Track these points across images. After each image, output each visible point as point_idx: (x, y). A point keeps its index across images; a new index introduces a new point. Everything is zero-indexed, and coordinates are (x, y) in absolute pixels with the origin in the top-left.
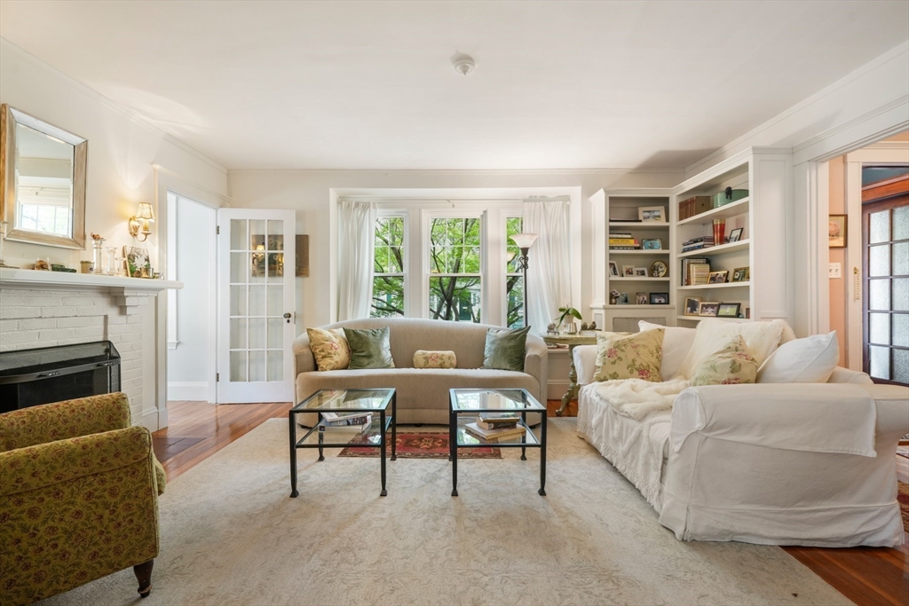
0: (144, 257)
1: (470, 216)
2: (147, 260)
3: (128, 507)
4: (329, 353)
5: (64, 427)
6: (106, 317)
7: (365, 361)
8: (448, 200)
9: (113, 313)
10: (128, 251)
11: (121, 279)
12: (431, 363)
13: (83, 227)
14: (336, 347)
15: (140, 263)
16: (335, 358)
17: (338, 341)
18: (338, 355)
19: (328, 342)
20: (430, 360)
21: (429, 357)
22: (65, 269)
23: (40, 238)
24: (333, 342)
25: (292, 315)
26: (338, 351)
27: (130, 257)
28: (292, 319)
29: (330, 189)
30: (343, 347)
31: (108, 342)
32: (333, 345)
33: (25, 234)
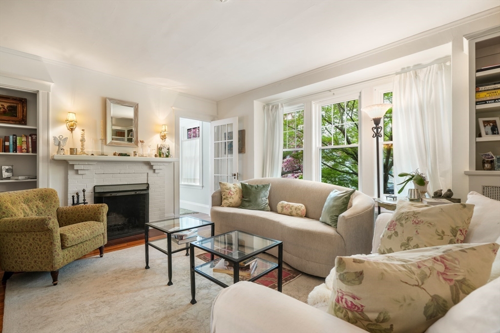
0: (167, 148)
1: (351, 99)
2: (168, 149)
3: (45, 247)
4: (227, 197)
5: (81, 214)
6: (148, 173)
7: (247, 204)
8: (330, 91)
9: (151, 172)
10: (159, 146)
11: (152, 158)
12: (285, 211)
13: (137, 138)
14: (233, 193)
15: (164, 151)
16: (231, 200)
17: (235, 190)
18: (233, 199)
19: (228, 191)
20: (284, 209)
21: (285, 207)
22: (126, 155)
23: (120, 144)
24: (231, 191)
25: (236, 174)
26: (233, 196)
27: (160, 149)
28: (236, 177)
29: (254, 101)
30: (237, 194)
31: (148, 184)
32: (231, 192)
33: (115, 143)
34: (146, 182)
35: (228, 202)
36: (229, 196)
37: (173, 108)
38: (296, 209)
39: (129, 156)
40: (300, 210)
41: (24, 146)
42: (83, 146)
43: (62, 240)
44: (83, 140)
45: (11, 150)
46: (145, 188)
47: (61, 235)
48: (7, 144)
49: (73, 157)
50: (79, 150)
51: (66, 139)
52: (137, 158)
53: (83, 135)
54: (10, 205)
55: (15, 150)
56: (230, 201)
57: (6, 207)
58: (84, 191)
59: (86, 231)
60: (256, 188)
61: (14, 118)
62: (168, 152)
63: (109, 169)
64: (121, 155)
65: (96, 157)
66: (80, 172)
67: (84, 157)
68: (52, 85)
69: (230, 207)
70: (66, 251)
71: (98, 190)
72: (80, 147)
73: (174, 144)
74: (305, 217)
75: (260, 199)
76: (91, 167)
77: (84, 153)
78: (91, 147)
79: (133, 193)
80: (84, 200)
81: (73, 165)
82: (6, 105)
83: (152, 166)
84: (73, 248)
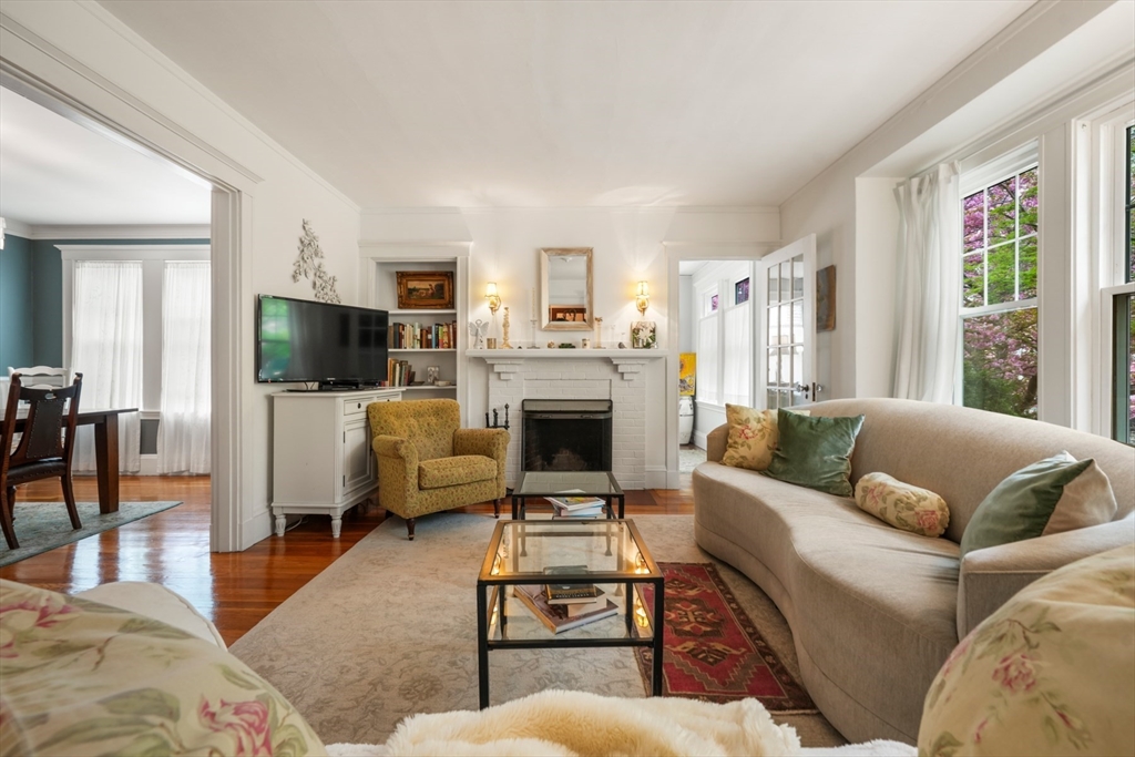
0: (650, 328)
2: (653, 331)
4: (735, 443)
6: (610, 380)
7: (781, 467)
9: (616, 378)
10: (634, 327)
11: (615, 351)
13: (591, 314)
14: (751, 435)
15: (644, 335)
16: (743, 451)
17: (759, 426)
18: (749, 447)
19: (739, 427)
20: (869, 497)
21: (872, 490)
22: (570, 346)
23: (563, 327)
24: (747, 427)
25: (811, 386)
26: (751, 441)
27: (635, 332)
28: (810, 393)
29: (857, 179)
30: (763, 436)
31: (611, 401)
32: (746, 431)
33: (554, 326)
34: (607, 398)
35: (736, 456)
36: (740, 441)
37: (665, 243)
38: (896, 505)
39: (574, 347)
40: (912, 509)
41: (446, 340)
42: (506, 333)
43: (419, 476)
44: (506, 325)
45: (434, 345)
46: (606, 409)
47: (420, 468)
48: (430, 337)
49: (492, 352)
50: (500, 340)
51: (486, 324)
52: (589, 351)
53: (506, 316)
54: (392, 419)
55: (437, 345)
56: (743, 454)
57: (385, 421)
58: (507, 407)
59: (461, 469)
60: (811, 427)
61: (441, 301)
62: (653, 338)
63: (545, 371)
64: (563, 346)
65: (526, 352)
66: (503, 377)
67: (505, 352)
68: (471, 245)
69: (742, 467)
70: (425, 494)
71: (529, 407)
72: (503, 336)
73: (666, 320)
74: (942, 536)
75: (817, 458)
76: (517, 369)
77: (508, 346)
78: (519, 336)
79: (577, 416)
80: (507, 422)
81: (493, 365)
82: (433, 284)
83: (617, 365)
84: (437, 492)
